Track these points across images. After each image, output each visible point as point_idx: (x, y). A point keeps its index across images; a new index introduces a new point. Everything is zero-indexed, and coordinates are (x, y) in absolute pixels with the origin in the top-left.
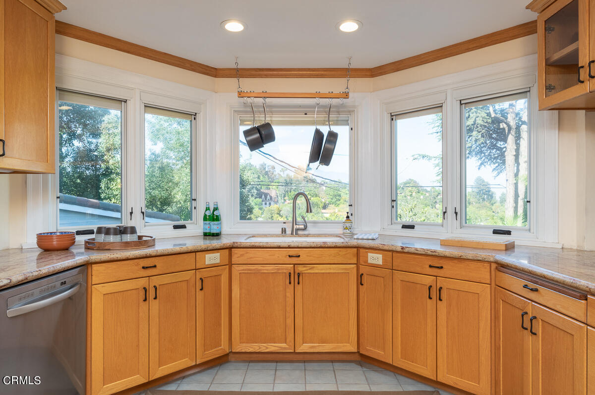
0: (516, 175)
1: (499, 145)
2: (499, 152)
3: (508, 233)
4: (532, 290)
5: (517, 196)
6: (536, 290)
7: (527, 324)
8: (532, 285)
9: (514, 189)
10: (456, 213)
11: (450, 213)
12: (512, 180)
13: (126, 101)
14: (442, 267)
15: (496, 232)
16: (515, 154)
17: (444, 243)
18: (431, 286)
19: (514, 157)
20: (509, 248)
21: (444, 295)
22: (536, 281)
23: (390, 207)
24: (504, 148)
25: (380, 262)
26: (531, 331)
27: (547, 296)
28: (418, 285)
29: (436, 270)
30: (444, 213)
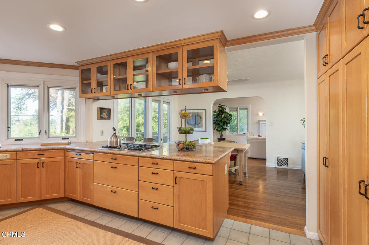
0: (62, 112)
1: (53, 96)
2: (52, 99)
3: (68, 139)
4: (79, 155)
5: (62, 121)
6: (80, 155)
7: (78, 166)
8: (79, 154)
9: (61, 118)
10: (46, 132)
11: (43, 132)
12: (60, 114)
14: (44, 154)
15: (63, 139)
16: (61, 101)
17: (42, 145)
18: (38, 163)
19: (61, 103)
20: (69, 144)
21: (45, 165)
22: (80, 152)
23: (7, 130)
24: (55, 97)
25: (9, 157)
26: (79, 168)
27: (84, 156)
28: (32, 164)
29: (41, 156)
30: (40, 132)
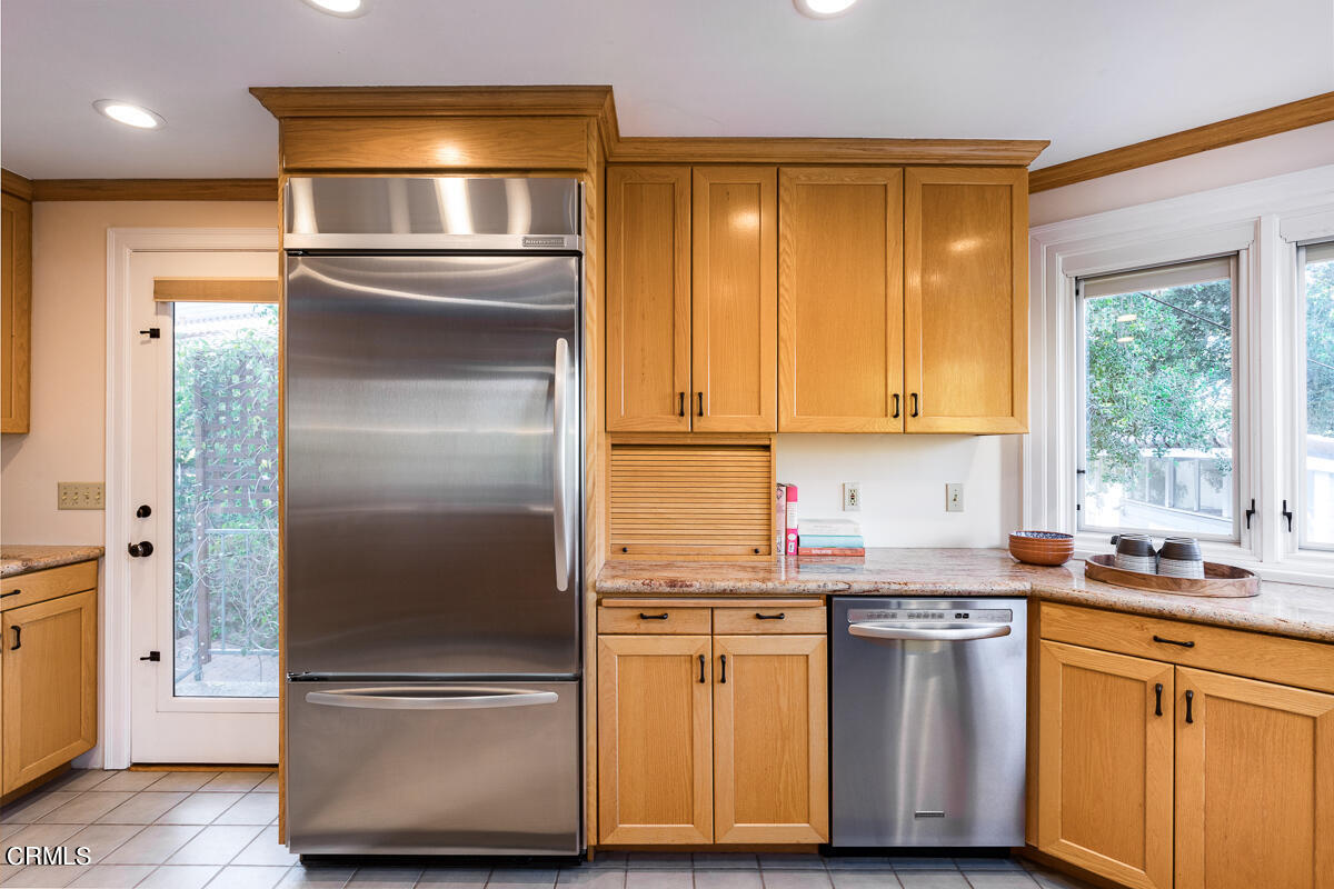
13: (1237, 255)
